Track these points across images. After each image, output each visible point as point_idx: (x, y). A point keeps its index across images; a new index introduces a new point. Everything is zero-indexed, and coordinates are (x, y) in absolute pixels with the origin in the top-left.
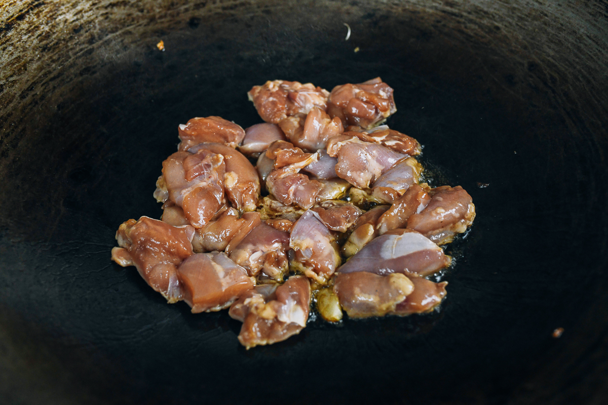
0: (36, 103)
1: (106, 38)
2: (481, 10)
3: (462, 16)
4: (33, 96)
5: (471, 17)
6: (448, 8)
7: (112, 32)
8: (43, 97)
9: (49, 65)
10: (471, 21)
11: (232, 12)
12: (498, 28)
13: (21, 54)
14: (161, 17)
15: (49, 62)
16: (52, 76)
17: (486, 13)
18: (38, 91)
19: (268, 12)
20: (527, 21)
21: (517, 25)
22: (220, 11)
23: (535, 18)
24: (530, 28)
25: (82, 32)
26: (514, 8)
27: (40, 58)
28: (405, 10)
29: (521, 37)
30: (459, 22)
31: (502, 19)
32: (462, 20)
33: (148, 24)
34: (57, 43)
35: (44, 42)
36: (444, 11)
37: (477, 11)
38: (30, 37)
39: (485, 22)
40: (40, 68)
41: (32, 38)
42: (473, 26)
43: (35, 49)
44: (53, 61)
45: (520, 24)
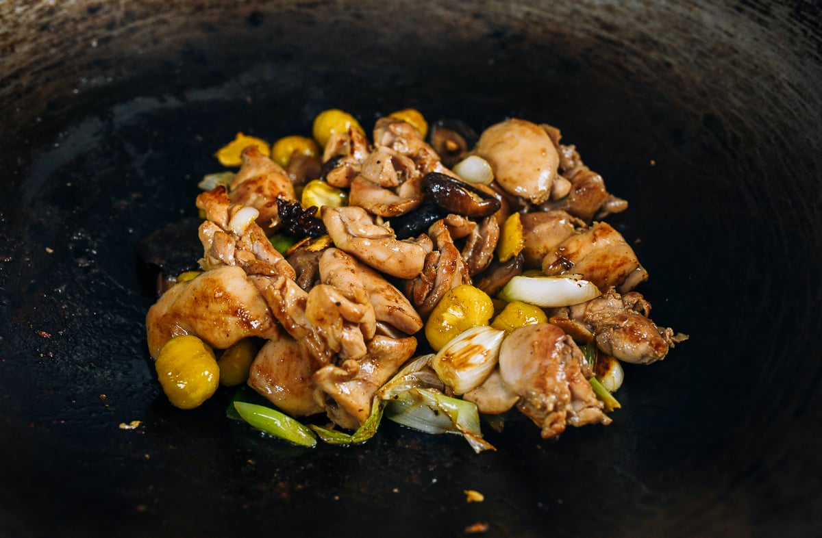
0: (19, 96)
1: (131, 25)
2: (650, 39)
3: (622, 45)
4: (17, 86)
5: (635, 47)
6: (604, 33)
7: (141, 17)
8: (29, 90)
9: (46, 50)
10: (634, 53)
11: (311, 11)
12: (669, 65)
13: (10, 31)
14: (211, 7)
15: (47, 45)
16: (49, 63)
17: (655, 43)
18: (25, 81)
19: (358, 16)
20: (710, 58)
21: (696, 62)
22: (293, 8)
23: (721, 55)
24: (713, 68)
25: (100, 12)
26: (694, 40)
27: (35, 40)
28: (546, 31)
29: (698, 79)
30: (617, 53)
31: (676, 53)
32: (621, 50)
33: (192, 13)
34: (63, 23)
35: (45, 20)
36: (599, 37)
37: (644, 40)
38: (26, 10)
39: (654, 55)
40: (34, 52)
41: (30, 12)
42: (635, 60)
43: (30, 26)
44: (53, 46)
45: (699, 61)
